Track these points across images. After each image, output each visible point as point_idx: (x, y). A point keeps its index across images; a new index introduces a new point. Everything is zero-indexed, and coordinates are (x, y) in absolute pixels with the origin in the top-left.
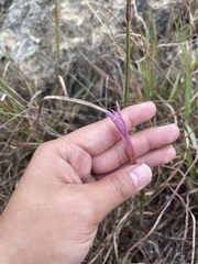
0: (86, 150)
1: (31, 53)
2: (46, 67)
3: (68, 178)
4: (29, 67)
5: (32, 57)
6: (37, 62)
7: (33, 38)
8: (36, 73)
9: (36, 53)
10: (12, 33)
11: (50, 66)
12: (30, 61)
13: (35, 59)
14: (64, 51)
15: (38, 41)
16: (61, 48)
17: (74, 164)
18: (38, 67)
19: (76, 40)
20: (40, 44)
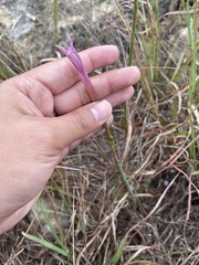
0: (45, 84)
1: (26, 31)
2: (42, 46)
3: (28, 111)
4: (24, 45)
5: (27, 35)
6: (32, 41)
7: (28, 15)
8: (31, 51)
9: (31, 31)
10: (6, 10)
11: (47, 45)
12: (26, 40)
13: (31, 37)
14: (62, 29)
15: (34, 18)
16: (59, 26)
17: (34, 99)
18: (34, 46)
19: (75, 18)
20: (36, 21)
